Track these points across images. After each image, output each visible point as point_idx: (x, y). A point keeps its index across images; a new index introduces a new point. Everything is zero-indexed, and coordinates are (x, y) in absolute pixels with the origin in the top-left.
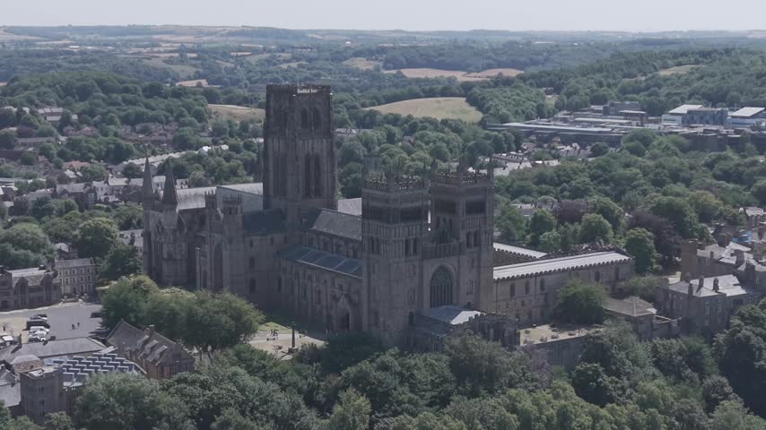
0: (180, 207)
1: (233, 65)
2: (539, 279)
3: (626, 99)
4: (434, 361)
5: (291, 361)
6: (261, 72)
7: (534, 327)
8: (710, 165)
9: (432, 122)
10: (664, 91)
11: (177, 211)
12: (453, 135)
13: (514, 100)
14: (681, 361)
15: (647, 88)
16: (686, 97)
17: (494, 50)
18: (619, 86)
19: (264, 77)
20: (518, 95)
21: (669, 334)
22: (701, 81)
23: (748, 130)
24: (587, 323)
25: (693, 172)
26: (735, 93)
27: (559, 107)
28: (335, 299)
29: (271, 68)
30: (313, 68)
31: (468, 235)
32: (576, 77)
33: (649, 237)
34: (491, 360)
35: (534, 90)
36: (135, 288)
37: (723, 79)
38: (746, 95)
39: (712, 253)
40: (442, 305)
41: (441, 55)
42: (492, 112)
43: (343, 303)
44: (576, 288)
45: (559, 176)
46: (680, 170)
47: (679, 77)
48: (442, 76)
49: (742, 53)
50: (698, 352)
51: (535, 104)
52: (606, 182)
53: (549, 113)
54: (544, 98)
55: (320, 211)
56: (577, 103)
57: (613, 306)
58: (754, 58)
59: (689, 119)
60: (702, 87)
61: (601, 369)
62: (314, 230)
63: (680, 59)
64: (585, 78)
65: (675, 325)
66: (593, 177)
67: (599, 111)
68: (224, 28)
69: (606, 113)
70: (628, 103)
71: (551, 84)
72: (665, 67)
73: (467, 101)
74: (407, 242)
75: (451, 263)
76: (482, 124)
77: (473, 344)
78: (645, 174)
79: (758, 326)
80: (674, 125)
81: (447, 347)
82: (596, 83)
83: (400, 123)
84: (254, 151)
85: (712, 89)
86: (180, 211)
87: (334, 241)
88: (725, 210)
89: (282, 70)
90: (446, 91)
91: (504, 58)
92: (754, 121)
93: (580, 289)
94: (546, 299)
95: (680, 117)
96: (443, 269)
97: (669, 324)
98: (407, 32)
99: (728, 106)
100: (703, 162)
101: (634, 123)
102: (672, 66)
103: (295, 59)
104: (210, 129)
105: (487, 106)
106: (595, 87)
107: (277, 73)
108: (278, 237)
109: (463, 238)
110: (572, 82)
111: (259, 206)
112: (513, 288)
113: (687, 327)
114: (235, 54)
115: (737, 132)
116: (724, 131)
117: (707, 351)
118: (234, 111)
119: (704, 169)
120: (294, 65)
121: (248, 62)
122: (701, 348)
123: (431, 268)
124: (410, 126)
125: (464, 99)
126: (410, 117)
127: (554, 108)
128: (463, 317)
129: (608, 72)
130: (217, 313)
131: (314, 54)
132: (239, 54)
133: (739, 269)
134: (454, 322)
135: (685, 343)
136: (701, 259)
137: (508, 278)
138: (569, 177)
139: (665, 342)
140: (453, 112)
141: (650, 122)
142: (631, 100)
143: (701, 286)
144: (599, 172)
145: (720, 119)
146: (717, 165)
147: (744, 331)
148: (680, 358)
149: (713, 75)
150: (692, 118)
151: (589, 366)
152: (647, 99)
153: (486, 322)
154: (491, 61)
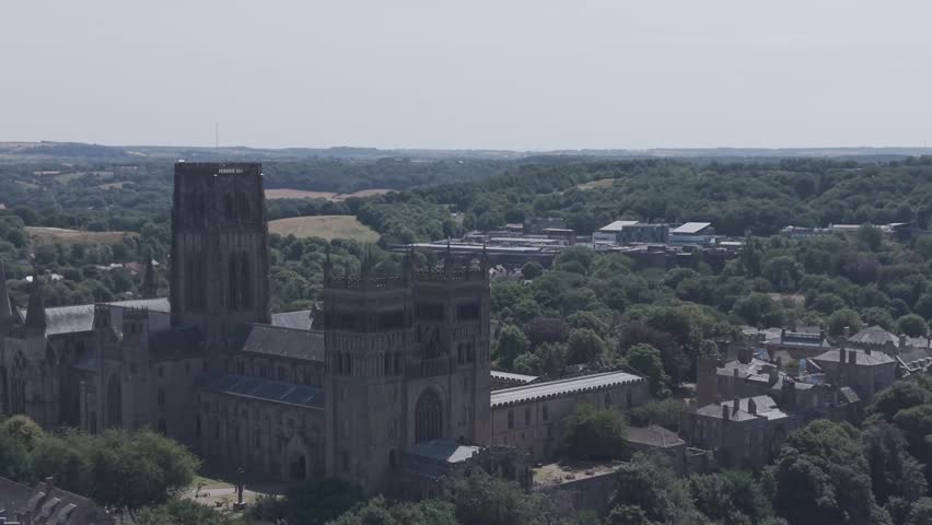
0: (49, 332)
1: (37, 187)
2: (541, 405)
3: (548, 215)
4: (435, 510)
5: (243, 518)
6: (78, 194)
7: (540, 467)
8: (672, 284)
9: (321, 243)
10: (589, 206)
11: (46, 336)
12: (350, 258)
13: (415, 217)
14: (728, 501)
15: (568, 204)
16: (617, 212)
17: (367, 167)
18: (535, 201)
19: (82, 199)
20: (419, 211)
21: (705, 468)
22: (631, 195)
23: (699, 247)
24: (605, 460)
25: (654, 291)
26: (674, 207)
27: (469, 226)
28: (283, 439)
29: (89, 189)
30: (141, 189)
31: (460, 348)
32: (484, 192)
33: (656, 354)
34: (510, 504)
35: (437, 208)
36: (11, 432)
37: (658, 191)
38: (687, 208)
39: (736, 370)
40: (430, 439)
41: (303, 173)
42: (392, 230)
43: (296, 445)
44: (588, 413)
45: (498, 298)
46: (640, 290)
47: (604, 191)
48: (307, 198)
49: (667, 165)
50: (746, 489)
51: (441, 223)
52: (553, 305)
53: (458, 232)
54: (449, 216)
55: (250, 329)
56: (490, 222)
57: (634, 436)
58: (683, 170)
59: (624, 236)
60: (634, 201)
61: (642, 513)
62: (246, 352)
63: (598, 172)
64: (495, 193)
65: (711, 458)
66: (539, 300)
67: (516, 230)
68: (19, 144)
69: (526, 231)
70: (551, 219)
71: (455, 199)
72: (583, 181)
73: (358, 219)
74: (387, 356)
75: (439, 384)
76: (382, 244)
77: (485, 485)
78: (599, 295)
79: (814, 455)
80: (610, 243)
81: (447, 492)
82: (508, 198)
83: (278, 245)
84: (98, 279)
85: (646, 202)
86: (49, 336)
87: (276, 364)
88: (722, 327)
89: (103, 191)
90: (328, 209)
91: (381, 177)
92: (701, 238)
93: (593, 416)
94: (549, 430)
95: (614, 236)
96: (430, 394)
97: (704, 457)
98: (253, 150)
99: (667, 222)
100: (662, 280)
101: (562, 242)
102: (590, 181)
103: (116, 178)
104: (32, 255)
105: (384, 224)
106: (509, 203)
107: (98, 194)
108: (196, 362)
109: (454, 352)
110: (481, 196)
111: (166, 324)
112: (511, 416)
113: (725, 459)
114: (39, 173)
115: (685, 250)
116: (672, 249)
117: (756, 488)
118: (59, 235)
119: (666, 287)
120: (119, 185)
121: (58, 183)
122: (748, 485)
123: (416, 390)
124: (292, 248)
125: (354, 217)
126: (291, 237)
127: (462, 227)
128: (462, 454)
129: (519, 185)
130: (137, 458)
131: (143, 172)
132: (45, 173)
133: (774, 388)
134: (453, 459)
135: (729, 477)
136: (723, 378)
137: (506, 403)
138: (511, 299)
139: (707, 478)
140: (343, 232)
141: (580, 241)
142: (553, 216)
143: (736, 408)
144: (546, 293)
145: (661, 236)
146: (680, 283)
147: (799, 460)
148: (726, 497)
149: (646, 187)
150: (630, 235)
151: (627, 509)
152: (574, 215)
153: (492, 458)
154: (365, 180)
